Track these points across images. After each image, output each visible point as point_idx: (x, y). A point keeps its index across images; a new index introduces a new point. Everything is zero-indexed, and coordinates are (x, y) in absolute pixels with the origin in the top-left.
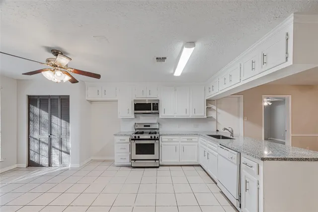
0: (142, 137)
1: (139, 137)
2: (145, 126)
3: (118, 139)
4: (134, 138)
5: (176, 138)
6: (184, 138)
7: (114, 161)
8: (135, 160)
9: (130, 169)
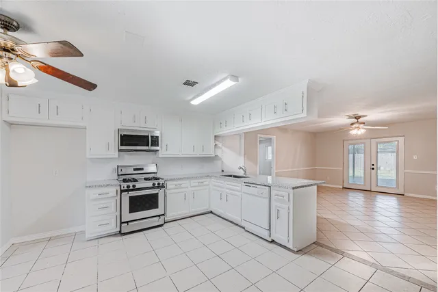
0: (138, 185)
1: (134, 186)
2: (135, 170)
3: (93, 193)
4: (126, 188)
5: (185, 183)
6: (194, 182)
7: (83, 232)
8: (127, 222)
9: (119, 238)
